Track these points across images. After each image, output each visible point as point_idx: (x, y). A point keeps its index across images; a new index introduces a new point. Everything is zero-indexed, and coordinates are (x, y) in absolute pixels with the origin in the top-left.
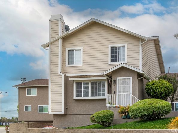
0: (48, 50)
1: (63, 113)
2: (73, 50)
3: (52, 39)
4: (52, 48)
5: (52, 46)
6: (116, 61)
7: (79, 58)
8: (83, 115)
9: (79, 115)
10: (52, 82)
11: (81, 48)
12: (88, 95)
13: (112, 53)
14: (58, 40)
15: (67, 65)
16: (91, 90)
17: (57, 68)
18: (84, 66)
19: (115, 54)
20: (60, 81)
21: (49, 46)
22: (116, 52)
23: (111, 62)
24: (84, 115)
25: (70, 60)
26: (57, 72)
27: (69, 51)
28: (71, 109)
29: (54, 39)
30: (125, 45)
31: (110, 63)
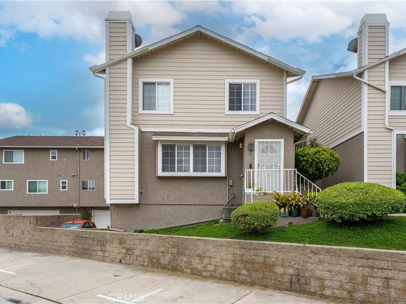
0: (103, 78)
1: (136, 201)
2: (154, 84)
3: (112, 57)
4: (112, 75)
5: (112, 71)
6: (239, 109)
7: (165, 99)
8: (174, 206)
9: (165, 206)
10: (112, 140)
11: (171, 81)
12: (187, 170)
13: (231, 94)
14: (125, 60)
15: (141, 111)
16: (194, 160)
17: (123, 114)
18: (176, 114)
19: (237, 97)
20: (131, 140)
21: (105, 70)
22: (239, 94)
23: (230, 110)
24: (177, 206)
25: (147, 101)
26: (123, 123)
27: (145, 84)
28: (149, 194)
29: (116, 58)
30: (257, 82)
31: (227, 112)
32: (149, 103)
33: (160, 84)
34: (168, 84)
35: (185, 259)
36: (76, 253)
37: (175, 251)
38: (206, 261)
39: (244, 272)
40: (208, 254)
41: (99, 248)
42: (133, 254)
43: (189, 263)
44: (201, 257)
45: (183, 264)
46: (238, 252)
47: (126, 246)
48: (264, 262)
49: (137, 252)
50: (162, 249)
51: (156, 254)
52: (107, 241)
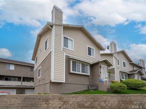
1: (64, 81)
2: (67, 38)
5: (56, 27)
30: (94, 49)
32: (66, 45)
33: (70, 39)
34: (72, 40)
35: (97, 103)
36: (24, 106)
37: (92, 100)
38: (107, 103)
39: (123, 105)
40: (108, 100)
41: (44, 103)
42: (68, 104)
43: (100, 104)
44: (105, 101)
45: (97, 105)
46: (120, 98)
47: (64, 100)
48: (130, 101)
49: (71, 103)
50: (86, 100)
51: (82, 103)
52: (50, 99)
